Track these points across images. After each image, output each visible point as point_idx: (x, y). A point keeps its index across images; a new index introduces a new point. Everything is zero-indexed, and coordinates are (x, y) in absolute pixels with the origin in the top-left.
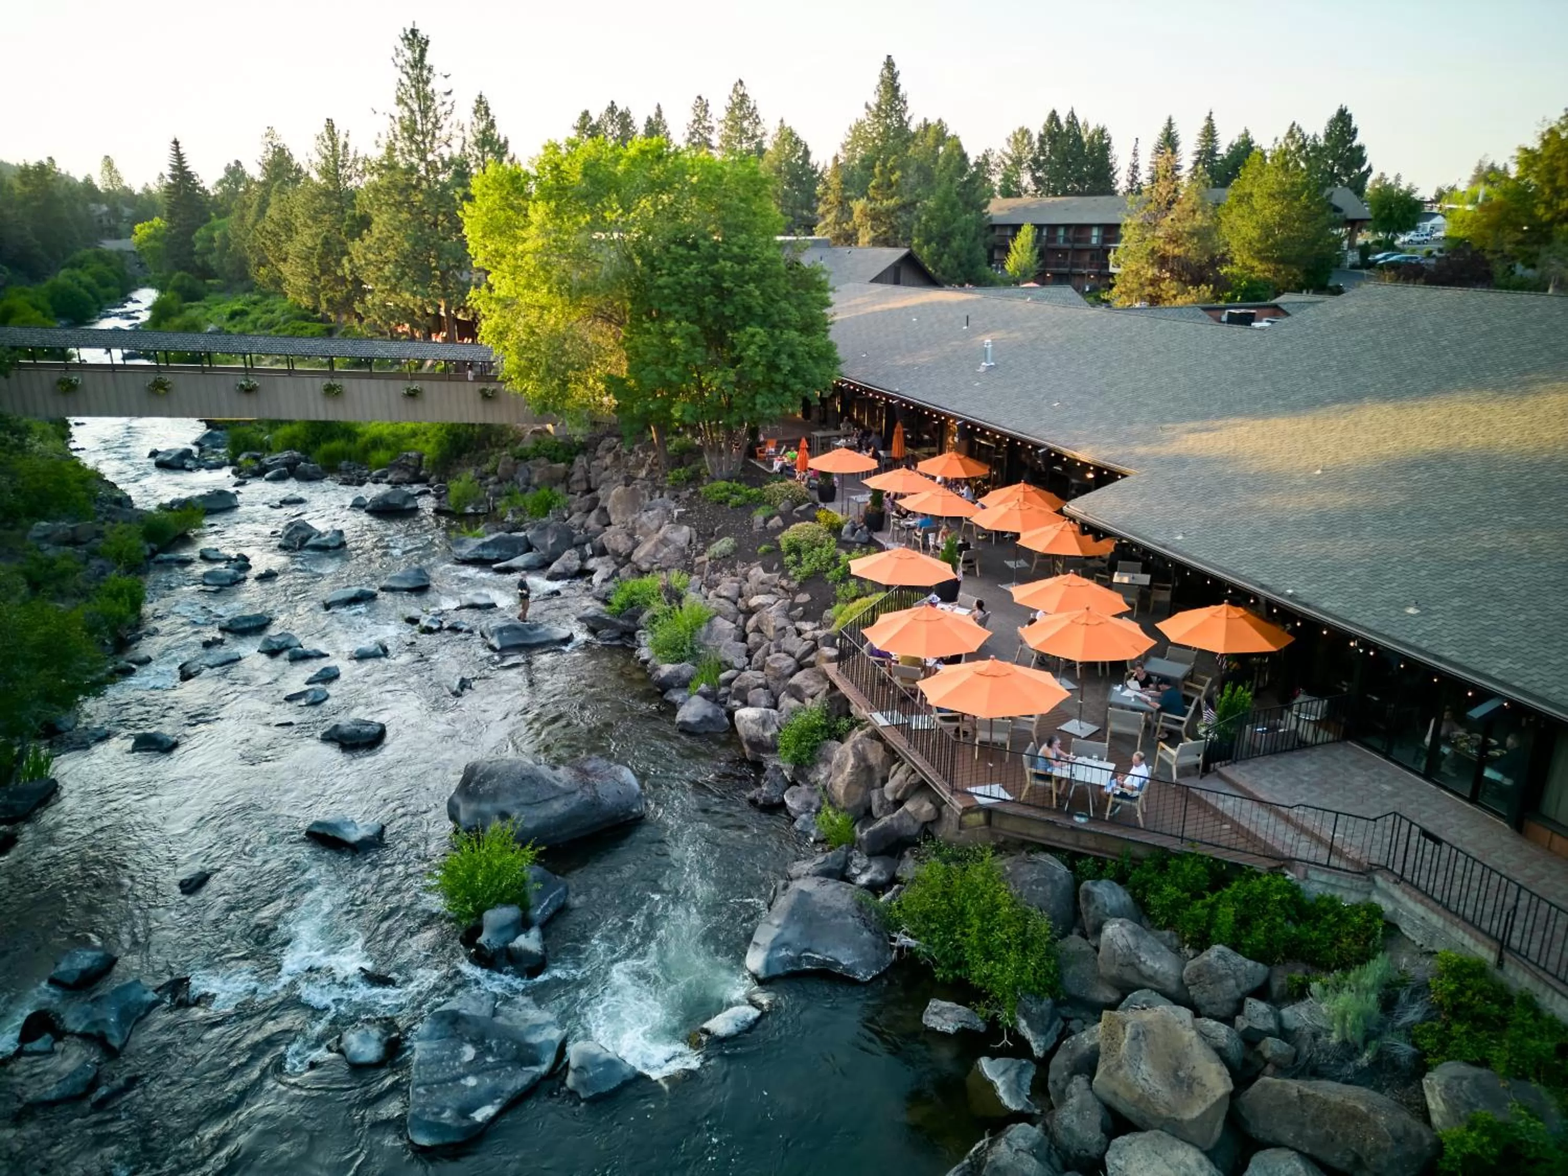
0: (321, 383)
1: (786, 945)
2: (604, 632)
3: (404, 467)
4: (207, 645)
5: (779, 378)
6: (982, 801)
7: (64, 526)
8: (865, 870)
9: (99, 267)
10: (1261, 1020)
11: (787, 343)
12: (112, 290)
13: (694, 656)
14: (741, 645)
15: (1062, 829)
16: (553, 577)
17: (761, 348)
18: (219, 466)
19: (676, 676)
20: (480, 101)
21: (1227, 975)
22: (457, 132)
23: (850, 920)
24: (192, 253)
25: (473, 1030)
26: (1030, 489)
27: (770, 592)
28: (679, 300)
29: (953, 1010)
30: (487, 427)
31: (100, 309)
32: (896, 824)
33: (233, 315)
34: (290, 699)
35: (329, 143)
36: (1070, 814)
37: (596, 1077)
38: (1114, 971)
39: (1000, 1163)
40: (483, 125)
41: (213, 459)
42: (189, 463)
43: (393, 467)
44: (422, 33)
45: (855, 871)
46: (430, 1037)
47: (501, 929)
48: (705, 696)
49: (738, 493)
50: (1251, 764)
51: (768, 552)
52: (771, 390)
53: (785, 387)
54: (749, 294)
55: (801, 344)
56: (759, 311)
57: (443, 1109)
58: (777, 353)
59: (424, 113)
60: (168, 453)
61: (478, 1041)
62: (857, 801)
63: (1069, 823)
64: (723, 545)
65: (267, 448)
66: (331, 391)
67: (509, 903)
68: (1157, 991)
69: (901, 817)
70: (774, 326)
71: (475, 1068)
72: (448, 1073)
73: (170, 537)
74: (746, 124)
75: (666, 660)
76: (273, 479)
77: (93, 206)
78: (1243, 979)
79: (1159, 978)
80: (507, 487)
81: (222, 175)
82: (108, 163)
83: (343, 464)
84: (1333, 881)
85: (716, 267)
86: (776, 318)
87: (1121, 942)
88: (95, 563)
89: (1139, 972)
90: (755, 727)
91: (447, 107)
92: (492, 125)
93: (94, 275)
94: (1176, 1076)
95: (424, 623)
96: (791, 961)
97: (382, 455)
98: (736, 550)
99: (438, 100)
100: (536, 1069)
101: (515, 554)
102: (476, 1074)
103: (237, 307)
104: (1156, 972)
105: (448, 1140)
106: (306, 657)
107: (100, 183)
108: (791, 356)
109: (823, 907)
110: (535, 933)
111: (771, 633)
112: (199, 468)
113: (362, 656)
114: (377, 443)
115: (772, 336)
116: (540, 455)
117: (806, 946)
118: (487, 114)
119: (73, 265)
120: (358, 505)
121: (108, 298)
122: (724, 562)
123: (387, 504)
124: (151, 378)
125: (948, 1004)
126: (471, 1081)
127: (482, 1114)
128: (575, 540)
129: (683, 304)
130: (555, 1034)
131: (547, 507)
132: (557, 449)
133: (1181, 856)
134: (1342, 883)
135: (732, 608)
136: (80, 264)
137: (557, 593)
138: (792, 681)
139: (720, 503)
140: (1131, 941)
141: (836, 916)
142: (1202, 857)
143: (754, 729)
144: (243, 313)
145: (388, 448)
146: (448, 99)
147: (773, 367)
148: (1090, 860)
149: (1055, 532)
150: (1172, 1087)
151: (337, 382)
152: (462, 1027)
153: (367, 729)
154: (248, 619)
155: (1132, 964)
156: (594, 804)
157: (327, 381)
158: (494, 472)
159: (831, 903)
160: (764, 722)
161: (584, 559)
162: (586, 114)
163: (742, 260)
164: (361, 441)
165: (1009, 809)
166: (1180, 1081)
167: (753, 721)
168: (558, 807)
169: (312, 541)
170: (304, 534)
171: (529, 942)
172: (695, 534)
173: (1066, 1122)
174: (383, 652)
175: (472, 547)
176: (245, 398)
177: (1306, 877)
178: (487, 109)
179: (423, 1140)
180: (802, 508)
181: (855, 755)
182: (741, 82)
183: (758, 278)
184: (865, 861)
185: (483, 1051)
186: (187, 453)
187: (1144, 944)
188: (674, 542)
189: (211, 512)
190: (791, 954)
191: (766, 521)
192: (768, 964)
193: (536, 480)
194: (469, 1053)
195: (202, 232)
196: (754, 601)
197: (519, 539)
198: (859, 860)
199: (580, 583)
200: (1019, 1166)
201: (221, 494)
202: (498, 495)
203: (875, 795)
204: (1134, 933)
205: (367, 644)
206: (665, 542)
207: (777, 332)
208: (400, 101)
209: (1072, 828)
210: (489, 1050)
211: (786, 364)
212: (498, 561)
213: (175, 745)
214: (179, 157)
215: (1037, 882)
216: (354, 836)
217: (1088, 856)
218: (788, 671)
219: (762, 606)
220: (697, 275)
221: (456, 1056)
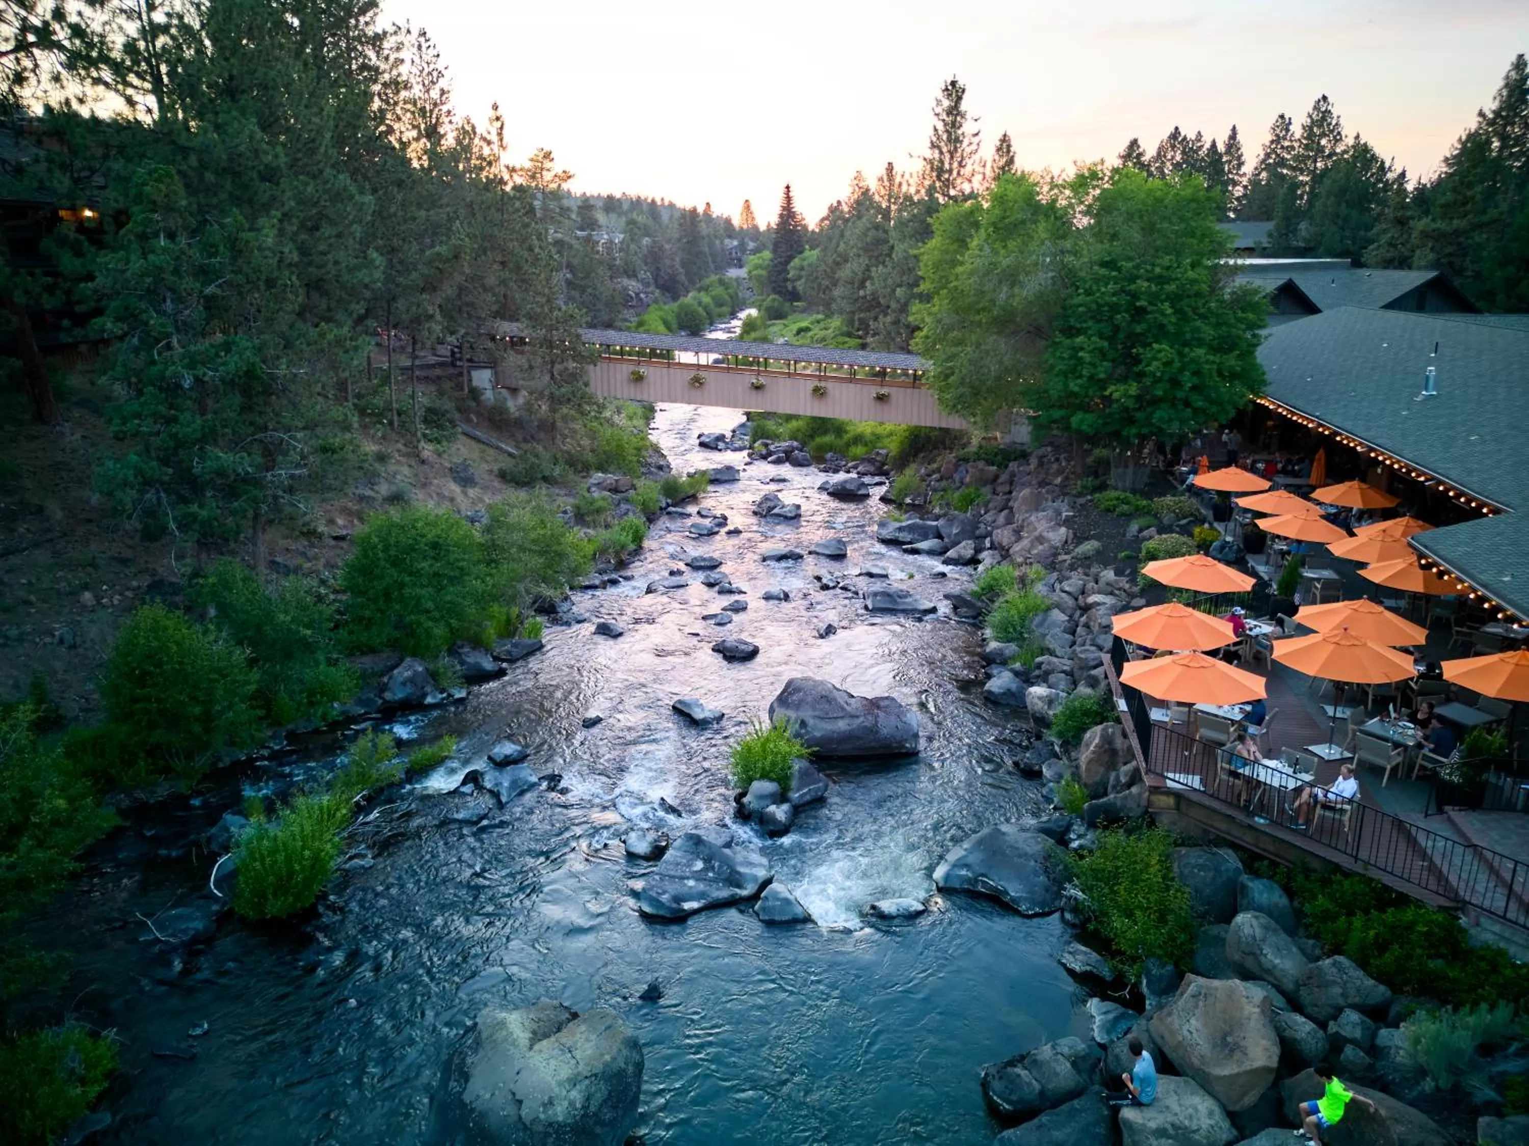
0: (811, 384)
1: (967, 866)
2: (962, 610)
3: (871, 461)
4: (672, 573)
5: (1180, 394)
6: (1170, 784)
7: (611, 478)
8: (1080, 837)
9: (719, 291)
10: (1349, 1028)
11: (1193, 361)
12: (725, 309)
13: (1019, 639)
14: (1067, 636)
15: (1241, 825)
16: (946, 562)
17: (1166, 364)
18: (740, 449)
19: (999, 653)
20: (1005, 139)
21: (1334, 982)
22: (978, 168)
23: (1032, 863)
24: (786, 280)
25: (707, 851)
26: (1412, 523)
27: (1112, 593)
28: (1092, 318)
29: (1085, 953)
30: (946, 431)
31: (711, 324)
32: (1119, 803)
33: (800, 331)
34: (705, 618)
35: (887, 183)
36: (1251, 814)
37: (774, 907)
38: (1237, 957)
39: (1039, 1057)
40: (1002, 162)
41: (738, 444)
42: (721, 445)
43: (863, 460)
44: (960, 83)
45: (1072, 836)
46: (679, 849)
47: (761, 797)
48: (1016, 674)
49: (1128, 503)
50: (1495, 815)
51: (1128, 557)
52: (1173, 406)
53: (1187, 404)
54: (1163, 314)
55: (1207, 362)
56: (1171, 329)
57: (664, 892)
58: (1181, 370)
59: (952, 155)
60: (708, 436)
61: (707, 860)
62: (1097, 778)
63: (1247, 821)
64: (1089, 547)
65: (776, 437)
66: (819, 393)
67: (771, 780)
68: (1274, 986)
69: (1125, 798)
70: (1185, 344)
71: (698, 876)
72: (679, 873)
73: (683, 495)
74: (1323, 142)
75: (997, 639)
76: (773, 462)
77: (727, 241)
78: (1352, 992)
79: (1278, 974)
80: (944, 483)
81: (824, 212)
82: (747, 205)
83: (829, 455)
84: (1507, 935)
85: (1133, 287)
86: (1188, 336)
87: (1247, 930)
88: (624, 507)
89: (1260, 964)
90: (1040, 704)
91: (974, 147)
92: (1011, 161)
93: (713, 298)
94: (1224, 1038)
95: (824, 581)
96: (968, 880)
97: (859, 450)
98: (1098, 552)
99: (966, 142)
100: (738, 891)
101: (926, 538)
102: (697, 880)
103: (804, 324)
104: (1275, 967)
105: (661, 913)
106: (731, 592)
107: (736, 222)
108: (1197, 373)
109: (1012, 847)
110: (785, 807)
111: (1096, 629)
112: (726, 449)
113: (768, 597)
114: (858, 439)
115: (1181, 354)
116: (979, 459)
117: (983, 871)
118: (1008, 151)
119: (700, 290)
120: (822, 488)
121: (720, 315)
122: (1085, 562)
123: (844, 488)
124: (692, 374)
125: (1083, 948)
126: (691, 883)
127: (687, 906)
128: (978, 533)
129: (1099, 321)
130: (762, 874)
131: (968, 502)
132: (996, 455)
133: (1347, 874)
134: (1516, 939)
135: (1070, 602)
136: (706, 289)
137: (943, 575)
138: (1093, 672)
139: (1108, 510)
140: (1259, 933)
141: (1020, 856)
142: (1371, 880)
143: (1040, 706)
144: (807, 329)
145: (866, 445)
146: (975, 140)
147: (1175, 383)
148: (1266, 863)
149: (1403, 566)
150: (1215, 1046)
151: (823, 384)
152: (701, 848)
153: (743, 647)
154: (704, 560)
155: (1254, 953)
156: (873, 730)
157: (817, 383)
158: (938, 470)
159: (1021, 845)
160: (1050, 702)
161: (978, 550)
162: (1134, 143)
163: (1162, 280)
164: (846, 437)
165: (1195, 797)
166: (1225, 1043)
167: (1040, 698)
168: (842, 725)
169: (776, 511)
170: (771, 504)
171: (780, 812)
172: (1071, 536)
173: (1117, 1050)
174: (786, 597)
175: (891, 529)
176: (754, 392)
177: (1478, 924)
178: (1009, 146)
179: (647, 909)
180: (1183, 522)
181: (1102, 736)
182: (1325, 98)
183: (1174, 299)
184: (1082, 830)
185: (708, 867)
186: (721, 438)
187: (1272, 939)
188: (1049, 541)
189: (715, 481)
190: (970, 874)
191: (1141, 530)
192: (947, 877)
193: (968, 479)
194: (699, 865)
195: (796, 262)
196: (1091, 599)
197: (931, 527)
198: (1078, 827)
199: (969, 569)
200: (1053, 1064)
201: (729, 468)
202: (935, 490)
203: (1113, 776)
204: (1266, 928)
205: (775, 590)
206: (1040, 539)
207: (1187, 350)
208: (933, 146)
209: (1251, 827)
210: (713, 868)
211: (1188, 380)
212: (910, 543)
213: (621, 634)
214: (788, 198)
215: (1202, 867)
216: (698, 715)
217: (1265, 858)
218: (1092, 663)
219: (1098, 604)
220: (1114, 294)
221: (689, 865)
